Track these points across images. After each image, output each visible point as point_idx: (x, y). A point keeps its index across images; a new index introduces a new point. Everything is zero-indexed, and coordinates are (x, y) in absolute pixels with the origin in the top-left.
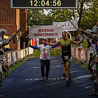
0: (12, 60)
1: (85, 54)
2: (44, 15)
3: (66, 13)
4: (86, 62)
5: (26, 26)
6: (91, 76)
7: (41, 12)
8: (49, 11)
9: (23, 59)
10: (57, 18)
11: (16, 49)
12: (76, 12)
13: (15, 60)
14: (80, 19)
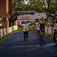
0: (4, 34)
1: (51, 30)
2: (25, 4)
3: (39, 3)
4: (52, 35)
5: (13, 12)
6: (55, 44)
7: (23, 2)
8: (28, 2)
9: (11, 33)
10: (33, 6)
11: (6, 26)
12: (45, 2)
13: (5, 34)
14: (48, 7)
